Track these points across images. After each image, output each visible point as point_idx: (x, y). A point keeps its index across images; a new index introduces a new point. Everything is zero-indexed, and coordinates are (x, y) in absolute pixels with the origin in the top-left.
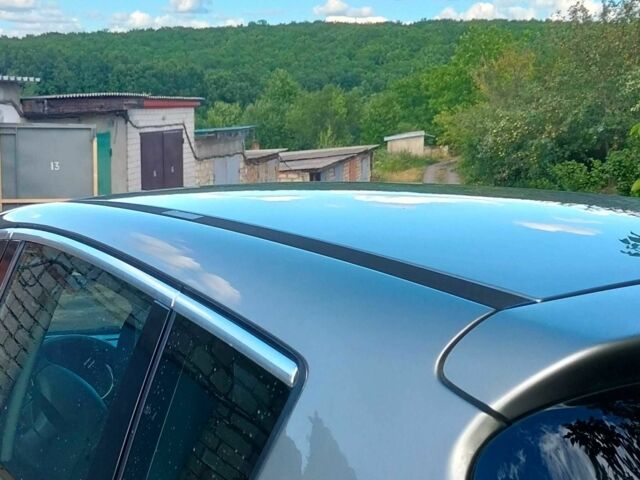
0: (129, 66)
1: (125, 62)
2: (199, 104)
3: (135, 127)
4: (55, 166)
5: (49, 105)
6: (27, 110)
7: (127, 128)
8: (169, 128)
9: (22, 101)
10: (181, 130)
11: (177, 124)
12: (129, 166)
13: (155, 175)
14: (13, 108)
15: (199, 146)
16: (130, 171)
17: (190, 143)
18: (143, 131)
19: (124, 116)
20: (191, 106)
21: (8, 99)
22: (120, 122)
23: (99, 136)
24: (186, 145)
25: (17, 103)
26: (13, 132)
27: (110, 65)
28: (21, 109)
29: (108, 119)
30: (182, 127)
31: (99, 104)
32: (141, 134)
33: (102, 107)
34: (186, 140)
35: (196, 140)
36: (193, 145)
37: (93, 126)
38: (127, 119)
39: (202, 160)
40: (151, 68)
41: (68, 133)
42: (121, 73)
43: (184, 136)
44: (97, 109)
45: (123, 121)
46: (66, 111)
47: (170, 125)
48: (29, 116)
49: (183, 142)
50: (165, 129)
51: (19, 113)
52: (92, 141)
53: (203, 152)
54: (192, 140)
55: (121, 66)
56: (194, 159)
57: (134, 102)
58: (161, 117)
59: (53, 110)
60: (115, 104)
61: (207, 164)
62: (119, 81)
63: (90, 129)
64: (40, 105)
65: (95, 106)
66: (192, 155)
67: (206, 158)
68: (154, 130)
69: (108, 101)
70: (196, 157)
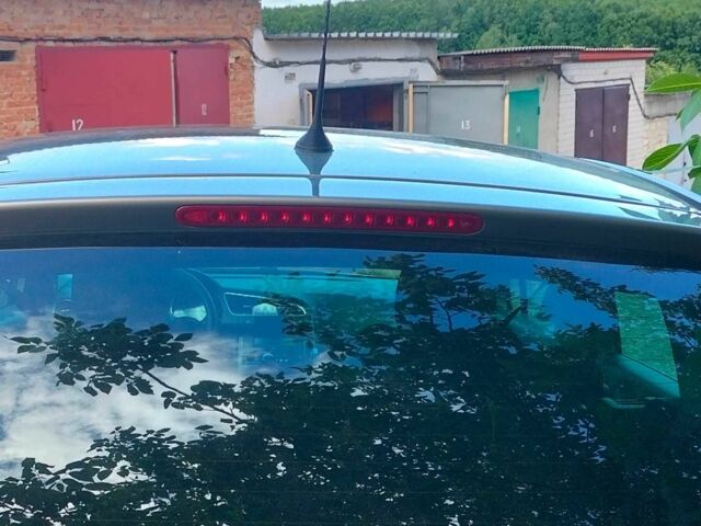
0: (620, 14)
1: (618, 10)
2: (651, 55)
3: (570, 82)
4: (466, 125)
5: (465, 61)
6: (444, 68)
7: (559, 84)
8: (612, 83)
9: (439, 58)
10: (628, 85)
11: (622, 79)
12: (560, 125)
13: (592, 134)
14: (429, 66)
15: (649, 103)
16: (560, 131)
17: (638, 100)
18: (579, 87)
19: (558, 71)
20: (642, 58)
21: (424, 56)
22: (552, 78)
23: (511, 94)
24: (632, 103)
25: (435, 59)
26: (425, 90)
27: (599, 14)
28: (438, 66)
29: (538, 75)
30: (629, 82)
32: (576, 90)
33: (527, 62)
34: (633, 97)
35: (646, 96)
36: (642, 101)
37: (506, 83)
38: (560, 75)
39: (653, 118)
40: (645, 16)
42: (612, 22)
43: (631, 92)
44: (522, 65)
45: (556, 76)
46: (485, 67)
47: (614, 80)
48: (445, 74)
49: (628, 97)
50: (607, 84)
51: (436, 70)
52: (504, 99)
53: (655, 110)
54: (641, 96)
55: (612, 16)
56: (642, 117)
57: (567, 55)
58: (603, 70)
59: (470, 66)
60: (543, 59)
61: (659, 123)
62: (608, 31)
63: (502, 86)
64: (457, 61)
65: (520, 61)
66: (640, 113)
67: (658, 117)
68: (593, 85)
69: (535, 56)
70: (645, 116)
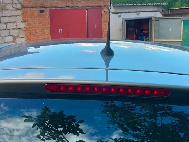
4: (170, 30)
5: (170, 11)
6: (164, 13)
9: (162, 11)
14: (160, 13)
21: (158, 10)
23: (183, 21)
25: (161, 11)
26: (158, 20)
28: (162, 13)
31: (188, 10)
37: (182, 17)
41: (174, 20)
46: (176, 13)
48: (164, 15)
51: (162, 14)
52: (181, 22)
59: (172, 13)
63: (181, 18)
64: (168, 11)
